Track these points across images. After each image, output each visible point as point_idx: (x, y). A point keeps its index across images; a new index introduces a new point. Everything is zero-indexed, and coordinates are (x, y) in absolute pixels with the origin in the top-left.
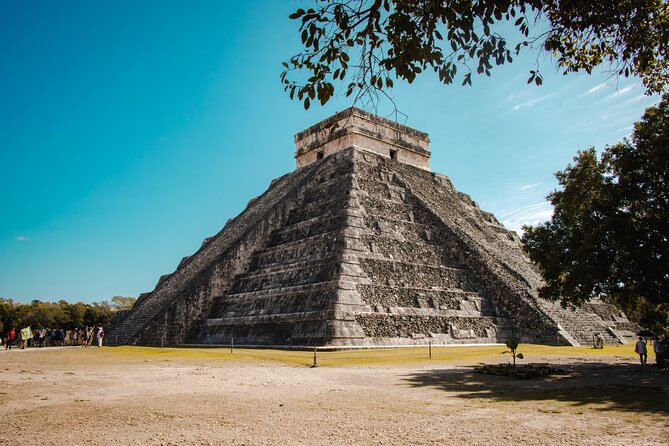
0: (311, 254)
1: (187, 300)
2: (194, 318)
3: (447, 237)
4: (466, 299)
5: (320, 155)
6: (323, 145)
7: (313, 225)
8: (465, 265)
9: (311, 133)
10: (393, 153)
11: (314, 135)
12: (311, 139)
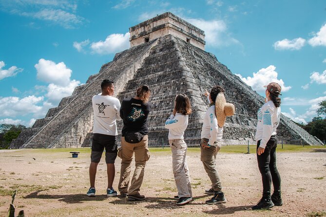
0: (164, 92)
1: (84, 120)
2: (88, 132)
3: (230, 86)
4: (250, 120)
5: (147, 40)
6: (149, 33)
7: (160, 76)
8: (242, 102)
9: (141, 27)
10: (188, 40)
11: (143, 28)
12: (141, 30)
